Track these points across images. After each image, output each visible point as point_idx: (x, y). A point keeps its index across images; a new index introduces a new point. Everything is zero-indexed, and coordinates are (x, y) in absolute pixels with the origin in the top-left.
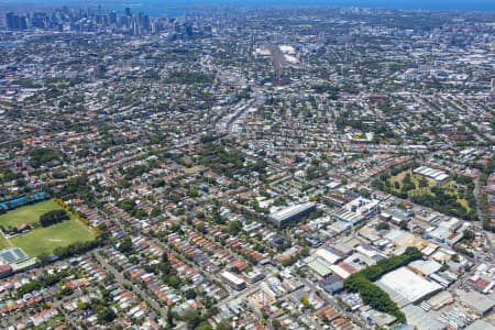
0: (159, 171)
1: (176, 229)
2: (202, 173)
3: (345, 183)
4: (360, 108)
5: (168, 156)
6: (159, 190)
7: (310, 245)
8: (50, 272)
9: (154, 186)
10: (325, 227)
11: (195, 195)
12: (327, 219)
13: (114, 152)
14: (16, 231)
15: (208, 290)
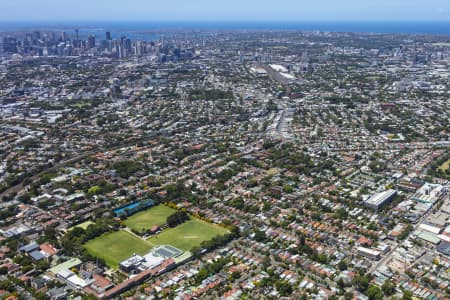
0: (246, 174)
1: (293, 219)
2: (282, 173)
3: (406, 174)
4: (377, 115)
5: (244, 161)
6: (256, 189)
7: (410, 222)
8: (210, 261)
9: (248, 186)
10: (412, 207)
11: (290, 191)
12: (410, 202)
13: (192, 161)
14: (150, 233)
15: (353, 262)
